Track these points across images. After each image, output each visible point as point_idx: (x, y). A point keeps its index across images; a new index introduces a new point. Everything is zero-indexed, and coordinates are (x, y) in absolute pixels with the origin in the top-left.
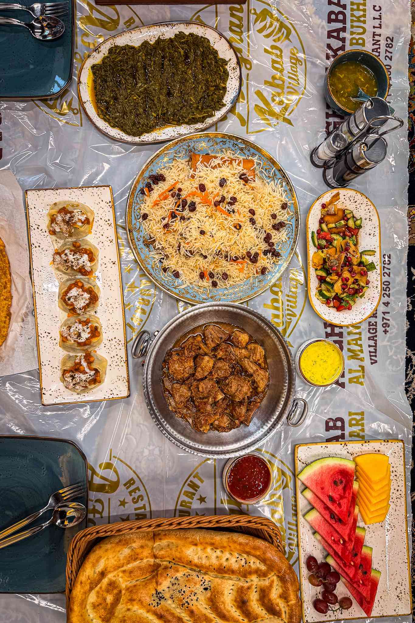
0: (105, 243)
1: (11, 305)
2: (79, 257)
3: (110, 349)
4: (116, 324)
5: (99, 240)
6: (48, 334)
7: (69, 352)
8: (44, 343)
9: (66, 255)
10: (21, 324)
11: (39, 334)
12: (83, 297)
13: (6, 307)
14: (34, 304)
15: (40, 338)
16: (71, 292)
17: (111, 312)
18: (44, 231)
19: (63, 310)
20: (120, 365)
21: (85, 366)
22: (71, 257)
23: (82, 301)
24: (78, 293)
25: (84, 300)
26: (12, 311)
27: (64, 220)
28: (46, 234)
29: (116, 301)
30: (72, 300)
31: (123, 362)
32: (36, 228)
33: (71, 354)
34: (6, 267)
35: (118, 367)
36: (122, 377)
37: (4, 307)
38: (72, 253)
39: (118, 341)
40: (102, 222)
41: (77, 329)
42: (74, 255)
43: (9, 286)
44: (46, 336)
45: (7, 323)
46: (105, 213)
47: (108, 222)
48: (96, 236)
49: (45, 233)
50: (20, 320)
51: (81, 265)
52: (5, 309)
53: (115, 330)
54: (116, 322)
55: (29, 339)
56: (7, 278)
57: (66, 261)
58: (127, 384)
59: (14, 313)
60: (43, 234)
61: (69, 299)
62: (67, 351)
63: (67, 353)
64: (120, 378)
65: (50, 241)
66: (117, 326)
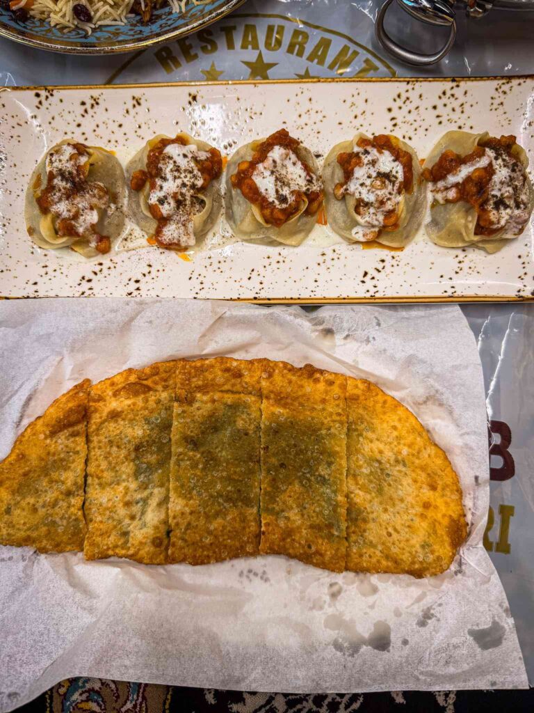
0: (141, 119)
1: (285, 364)
2: (171, 166)
3: (416, 125)
4: (353, 104)
5: (131, 135)
6: (369, 276)
7: (419, 225)
8: (390, 286)
9: (162, 201)
10: (338, 338)
11: (368, 295)
12: (278, 161)
13: (290, 376)
14: (287, 303)
15: (377, 295)
16: (262, 190)
17: (320, 116)
18: (97, 269)
19: (307, 235)
20: (462, 99)
21: (471, 169)
22: (170, 186)
23: (291, 168)
24: (267, 173)
25: (289, 164)
26: (302, 365)
27: (69, 195)
28: (107, 263)
29: (293, 99)
30: (285, 191)
31: (455, 91)
32: (89, 285)
33: (427, 218)
34: (184, 368)
35: (466, 107)
36: (496, 95)
37: (290, 382)
38: (159, 182)
39: (399, 102)
40: (88, 124)
41: (368, 182)
42: (165, 179)
43: (235, 364)
44: (374, 282)
45: (331, 377)
46: (65, 114)
47: (88, 106)
48: (121, 139)
49: (104, 267)
50: (326, 343)
51: (192, 164)
52: (294, 378)
53: (368, 108)
54: (348, 104)
55: (379, 324)
56: (212, 366)
57: (180, 203)
58: (515, 82)
59: (306, 358)
60: (105, 271)
61: (283, 199)
62: (417, 230)
63: (422, 231)
64: (497, 102)
65: (125, 255)
66: (359, 101)
